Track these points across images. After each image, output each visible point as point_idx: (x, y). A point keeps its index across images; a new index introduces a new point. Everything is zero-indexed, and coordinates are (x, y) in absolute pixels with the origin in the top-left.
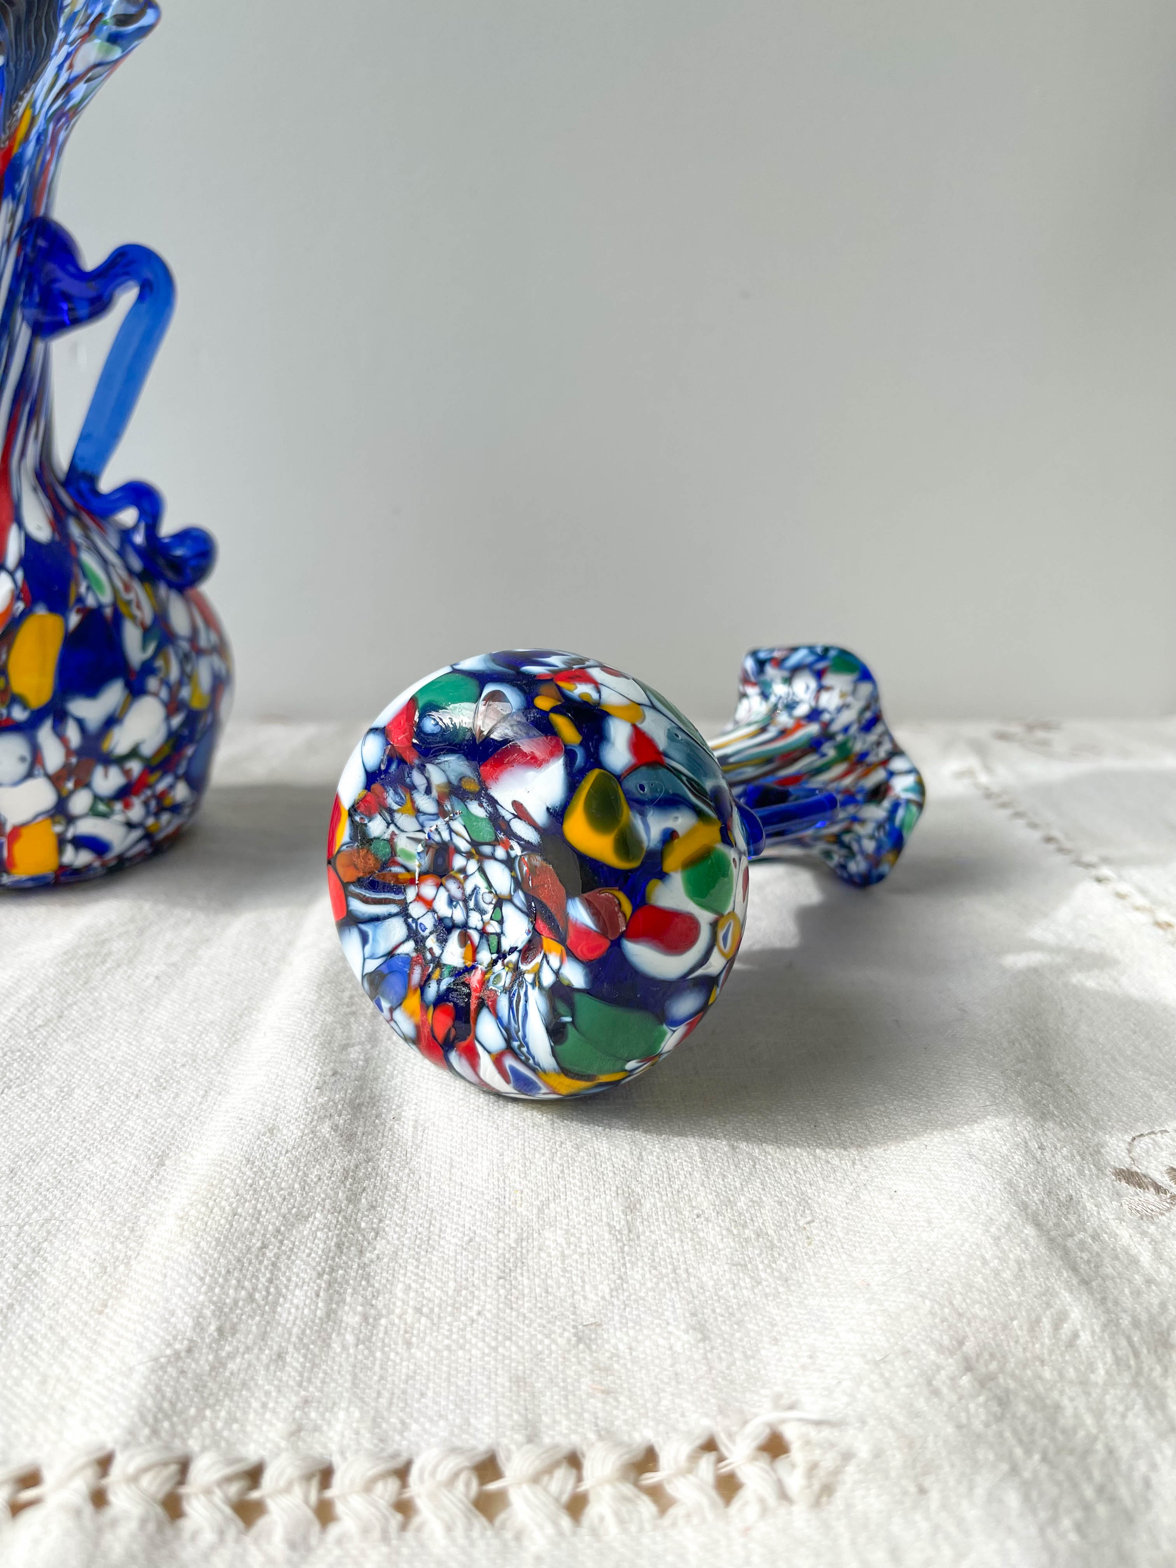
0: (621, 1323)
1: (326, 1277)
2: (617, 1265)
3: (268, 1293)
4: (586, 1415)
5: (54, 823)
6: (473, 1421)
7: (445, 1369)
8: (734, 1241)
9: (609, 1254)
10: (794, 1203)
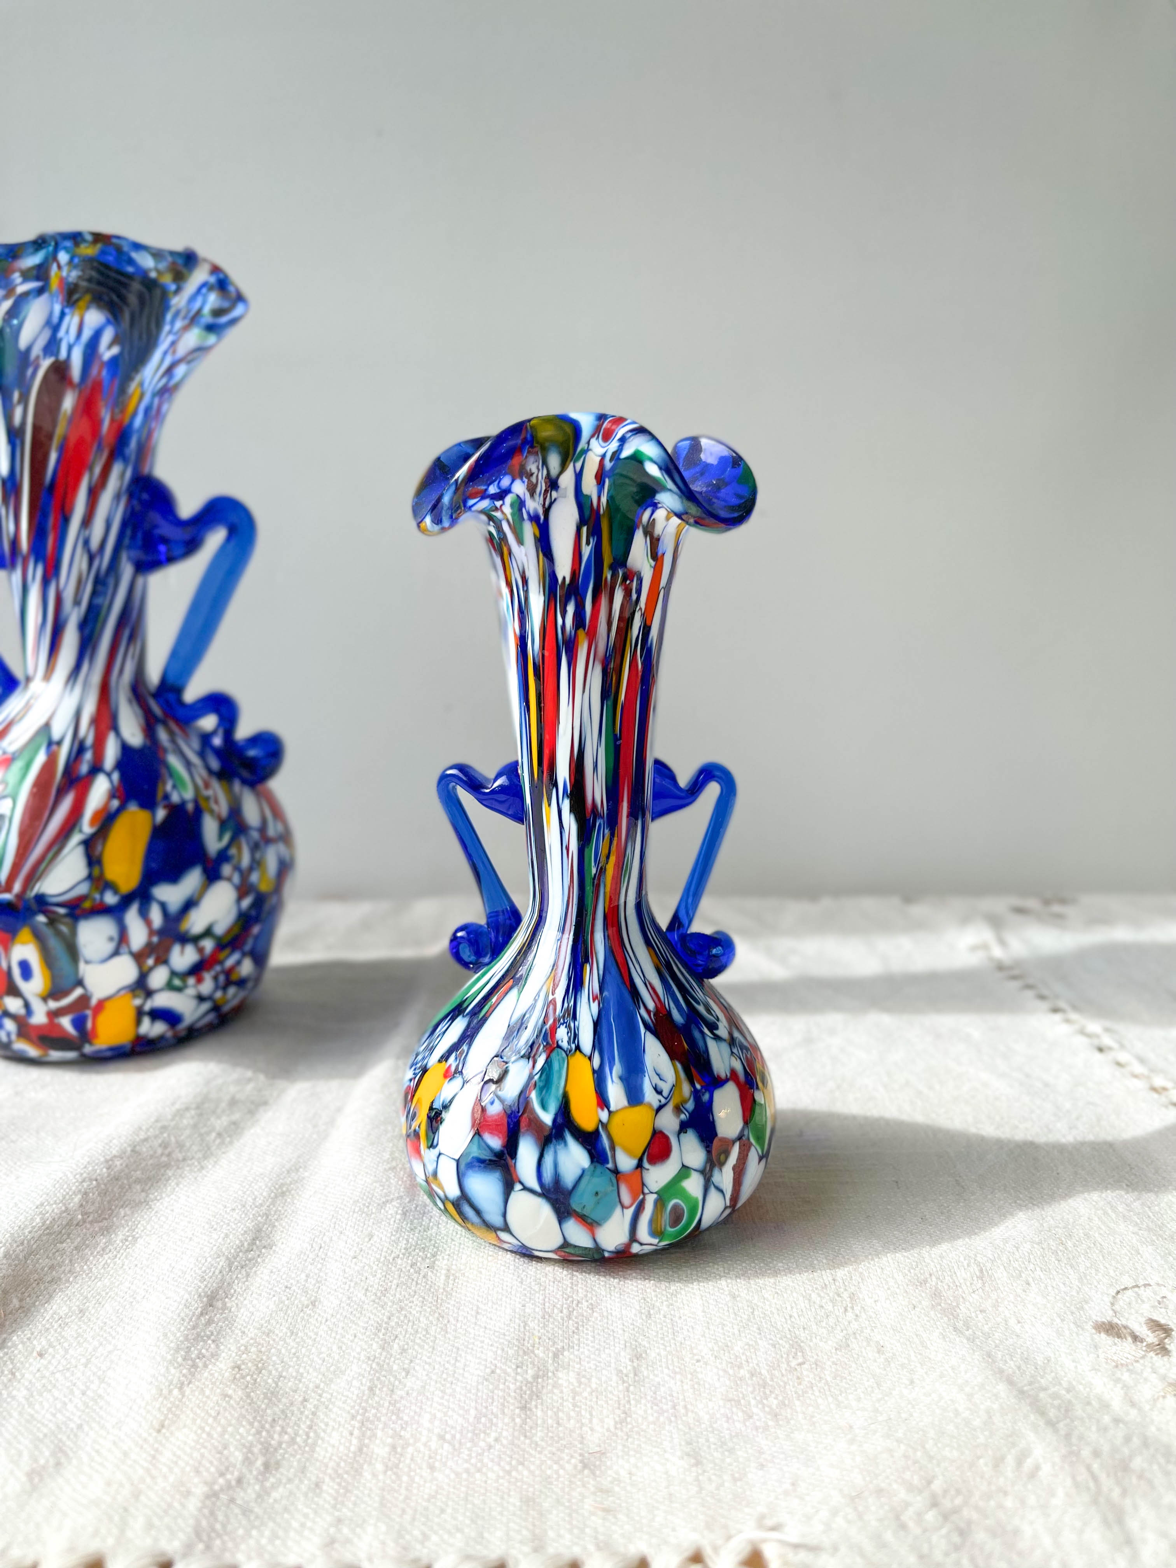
0: (623, 1451)
2: (622, 1402)
4: (587, 1530)
5: (135, 996)
6: (486, 1534)
7: (464, 1489)
8: (729, 1379)
9: (616, 1393)
10: (787, 1346)
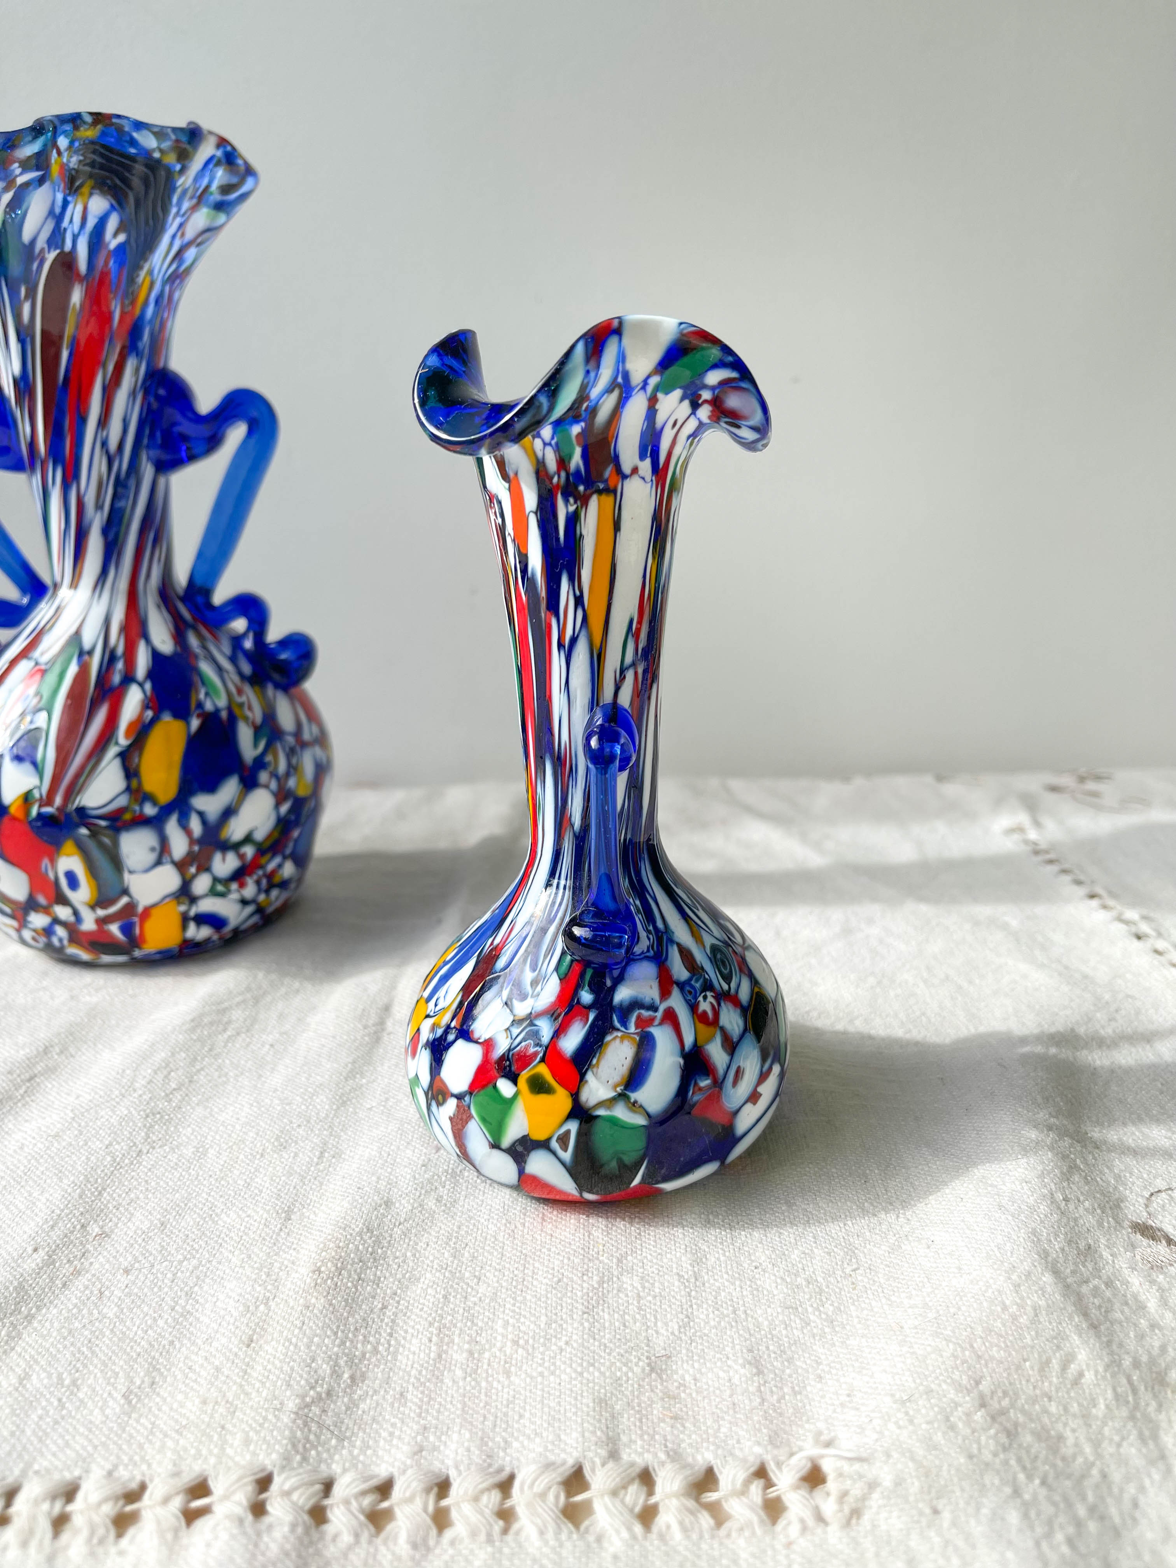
0: (688, 1356)
1: (436, 1324)
2: (685, 1307)
3: (390, 1345)
4: (657, 1437)
5: (179, 903)
6: (563, 1437)
7: (539, 1393)
8: (787, 1287)
9: (678, 1297)
10: (842, 1254)
